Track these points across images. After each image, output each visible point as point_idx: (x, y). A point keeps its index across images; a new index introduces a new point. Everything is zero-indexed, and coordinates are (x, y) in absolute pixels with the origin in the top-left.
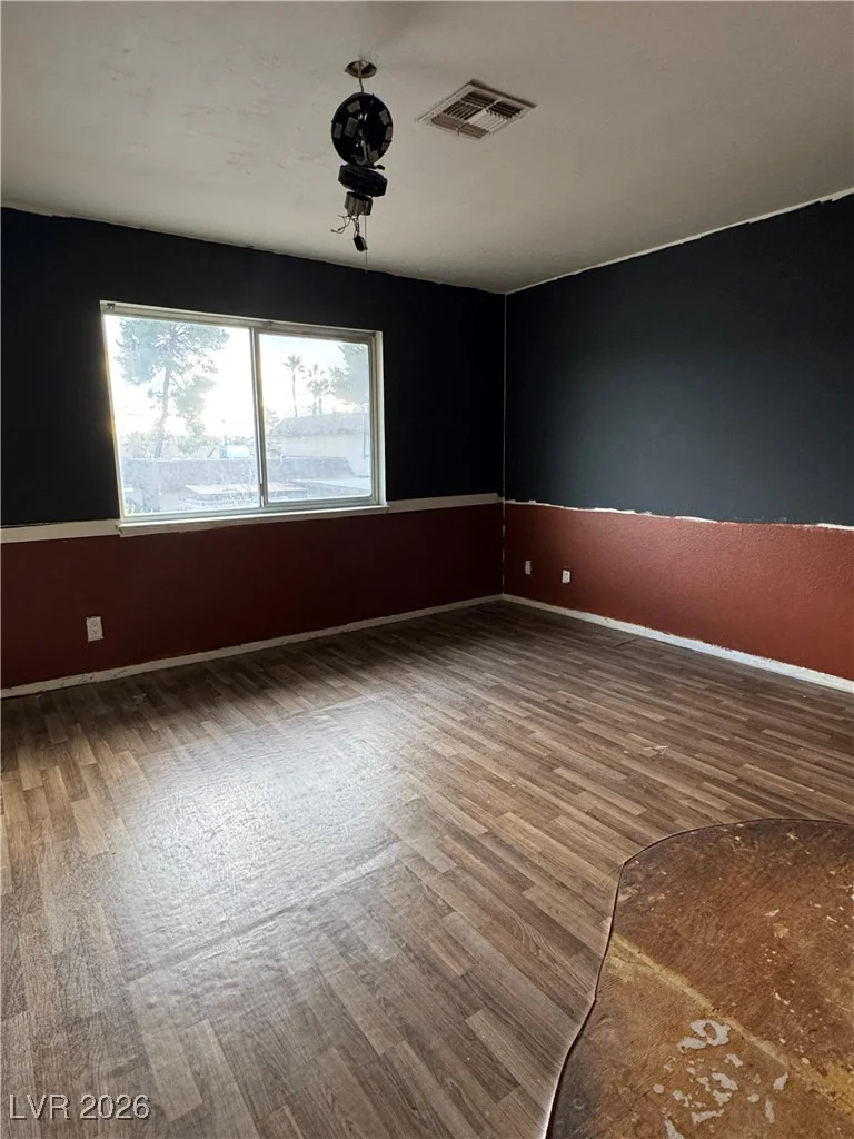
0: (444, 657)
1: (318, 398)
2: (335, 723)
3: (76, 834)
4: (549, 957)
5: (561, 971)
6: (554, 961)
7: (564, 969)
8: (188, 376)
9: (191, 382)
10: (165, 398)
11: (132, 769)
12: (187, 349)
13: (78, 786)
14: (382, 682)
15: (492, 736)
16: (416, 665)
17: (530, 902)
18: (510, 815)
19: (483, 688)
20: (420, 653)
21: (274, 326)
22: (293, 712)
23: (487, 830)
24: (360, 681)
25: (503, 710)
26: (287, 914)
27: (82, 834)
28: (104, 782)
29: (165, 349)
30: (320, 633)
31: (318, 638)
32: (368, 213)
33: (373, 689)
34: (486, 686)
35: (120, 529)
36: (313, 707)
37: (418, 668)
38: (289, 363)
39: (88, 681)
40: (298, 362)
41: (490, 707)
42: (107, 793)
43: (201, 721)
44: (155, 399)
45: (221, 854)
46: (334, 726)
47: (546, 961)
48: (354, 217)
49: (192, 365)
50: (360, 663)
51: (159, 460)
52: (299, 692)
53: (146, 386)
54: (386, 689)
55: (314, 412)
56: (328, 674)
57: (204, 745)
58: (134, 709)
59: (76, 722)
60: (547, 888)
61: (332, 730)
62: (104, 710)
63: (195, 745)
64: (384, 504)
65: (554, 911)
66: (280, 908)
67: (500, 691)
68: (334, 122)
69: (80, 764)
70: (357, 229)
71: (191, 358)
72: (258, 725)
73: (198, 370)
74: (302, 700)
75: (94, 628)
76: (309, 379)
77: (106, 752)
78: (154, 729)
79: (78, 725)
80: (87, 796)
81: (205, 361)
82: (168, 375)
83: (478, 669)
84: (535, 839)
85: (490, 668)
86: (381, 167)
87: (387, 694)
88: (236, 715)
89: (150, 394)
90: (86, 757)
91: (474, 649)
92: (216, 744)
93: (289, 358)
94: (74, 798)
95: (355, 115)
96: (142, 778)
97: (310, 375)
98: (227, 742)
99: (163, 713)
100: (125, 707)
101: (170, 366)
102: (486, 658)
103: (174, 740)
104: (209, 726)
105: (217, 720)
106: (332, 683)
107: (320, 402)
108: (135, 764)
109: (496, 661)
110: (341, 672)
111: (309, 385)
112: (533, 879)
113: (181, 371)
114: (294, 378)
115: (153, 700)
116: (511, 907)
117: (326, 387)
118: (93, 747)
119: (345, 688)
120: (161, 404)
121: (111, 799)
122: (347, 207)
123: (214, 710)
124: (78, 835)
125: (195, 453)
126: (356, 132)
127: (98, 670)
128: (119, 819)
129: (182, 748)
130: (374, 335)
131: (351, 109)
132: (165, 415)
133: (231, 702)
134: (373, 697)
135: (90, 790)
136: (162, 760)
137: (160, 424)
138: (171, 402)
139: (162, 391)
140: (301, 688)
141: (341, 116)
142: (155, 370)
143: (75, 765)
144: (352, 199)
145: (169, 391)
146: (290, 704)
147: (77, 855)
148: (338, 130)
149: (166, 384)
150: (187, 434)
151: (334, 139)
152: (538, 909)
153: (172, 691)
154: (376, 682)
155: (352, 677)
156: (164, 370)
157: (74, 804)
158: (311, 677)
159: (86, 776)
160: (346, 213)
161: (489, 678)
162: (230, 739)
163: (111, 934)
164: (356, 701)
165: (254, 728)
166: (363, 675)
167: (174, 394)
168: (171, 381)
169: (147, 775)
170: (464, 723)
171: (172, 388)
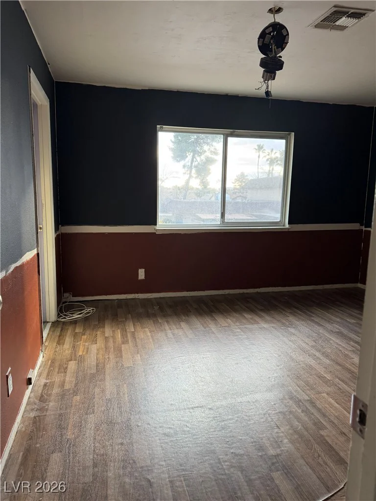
0: (311, 312)
1: (272, 167)
2: (242, 333)
3: (121, 357)
4: (324, 462)
5: (329, 469)
6: (326, 464)
7: (331, 469)
8: (203, 157)
9: (204, 160)
10: (191, 168)
11: (148, 336)
12: (204, 143)
13: (125, 339)
14: (271, 319)
15: (327, 356)
16: (293, 314)
17: (322, 436)
18: (325, 395)
19: (331, 332)
20: (297, 308)
21: (235, 133)
22: (223, 325)
23: (309, 399)
24: (261, 317)
25: (338, 344)
26: (200, 409)
27: (123, 358)
28: (136, 339)
29: (193, 143)
30: (245, 291)
31: (243, 293)
32: (274, 79)
33: (266, 321)
34: (332, 331)
35: (157, 230)
36: (233, 324)
37: (294, 315)
38: (257, 148)
39: (137, 297)
40: (262, 147)
41: (331, 342)
42: (136, 344)
43: (180, 322)
44: (186, 169)
45: (177, 378)
46: (242, 335)
47: (322, 463)
48: (266, 82)
49: (205, 151)
50: (263, 308)
51: (185, 200)
52: (228, 317)
53: (182, 163)
54: (273, 323)
55: (269, 175)
56: (245, 310)
57: (179, 332)
58: (153, 312)
59: (129, 313)
60: (334, 433)
61: (240, 336)
62: (141, 310)
63: (176, 331)
64: (287, 226)
65: (334, 443)
66: (197, 405)
67: (340, 334)
68: (259, 39)
69: (128, 330)
70: (268, 87)
71: (206, 147)
72: (205, 328)
73: (208, 154)
74: (229, 321)
75: (142, 275)
76: (268, 157)
77: (139, 328)
78: (160, 321)
79: (130, 315)
80: (128, 343)
81: (212, 149)
82: (193, 157)
83: (329, 321)
84: (336, 409)
85: (338, 322)
86: (281, 57)
87: (273, 325)
88: (196, 322)
89: (184, 166)
90: (131, 328)
91: (331, 311)
92: (185, 333)
93: (258, 145)
94: (123, 343)
95: (270, 33)
96: (151, 340)
97: (269, 155)
98: (189, 333)
99: (165, 315)
100: (150, 311)
101: (195, 152)
102: (337, 316)
103: (167, 327)
104: (183, 324)
105: (188, 322)
106: (246, 315)
107: (273, 169)
108: (149, 334)
109: (342, 319)
110: (252, 311)
111: (267, 160)
112: (328, 426)
113: (200, 154)
114: (259, 157)
115: (161, 309)
116: (311, 435)
117: (277, 161)
118: (134, 325)
119: (251, 319)
120: (189, 172)
121: (137, 346)
122: (263, 77)
123: (187, 318)
124: (122, 358)
125: (203, 197)
126: (270, 41)
127: (141, 293)
128: (139, 355)
129: (170, 331)
130: (289, 134)
131: (267, 31)
132: (191, 177)
133: (195, 316)
134: (265, 325)
135: (130, 341)
136: (160, 335)
137: (187, 182)
138: (194, 171)
139: (190, 165)
140: (229, 315)
141: (263, 35)
142: (188, 154)
143: (126, 331)
144: (266, 73)
145: (193, 165)
146: (222, 321)
147: (121, 365)
148: (261, 42)
149: (192, 161)
150: (200, 187)
151: (259, 46)
152: (325, 440)
153: (170, 307)
154: (268, 318)
155: (257, 314)
156: (192, 154)
157: (123, 345)
158: (236, 311)
159: (129, 335)
160: (262, 80)
161: (336, 327)
162: (191, 331)
163: (128, 397)
164: (256, 326)
165: (203, 329)
166: (263, 314)
167: (196, 167)
168: (195, 160)
169: (153, 340)
170: (313, 347)
171: (195, 164)
